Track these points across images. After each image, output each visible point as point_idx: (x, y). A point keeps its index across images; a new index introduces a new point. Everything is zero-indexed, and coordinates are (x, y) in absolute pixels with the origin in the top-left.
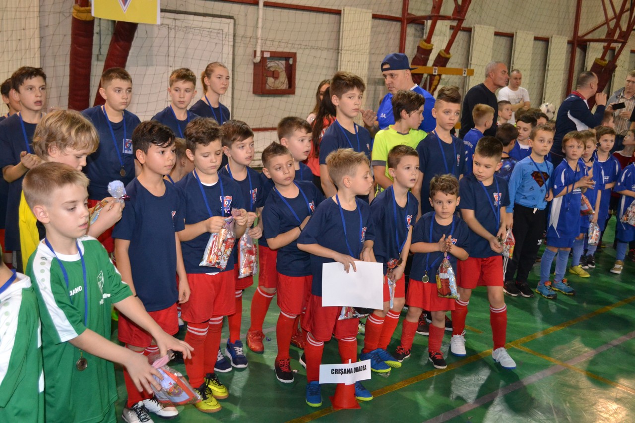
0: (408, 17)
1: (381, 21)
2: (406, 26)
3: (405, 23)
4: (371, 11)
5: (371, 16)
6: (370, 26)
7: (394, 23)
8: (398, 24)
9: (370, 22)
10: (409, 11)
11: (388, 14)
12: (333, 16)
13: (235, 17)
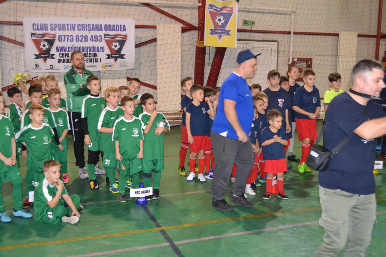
0: (381, 34)
1: (363, 38)
2: (380, 40)
3: (379, 38)
4: (357, 33)
5: (357, 35)
6: (356, 41)
7: (372, 38)
8: (375, 39)
9: (356, 39)
10: (381, 32)
11: (368, 34)
12: (334, 37)
13: (278, 41)
